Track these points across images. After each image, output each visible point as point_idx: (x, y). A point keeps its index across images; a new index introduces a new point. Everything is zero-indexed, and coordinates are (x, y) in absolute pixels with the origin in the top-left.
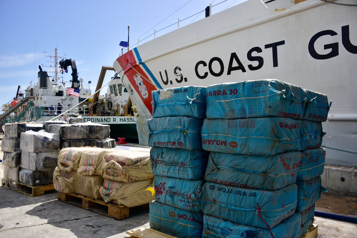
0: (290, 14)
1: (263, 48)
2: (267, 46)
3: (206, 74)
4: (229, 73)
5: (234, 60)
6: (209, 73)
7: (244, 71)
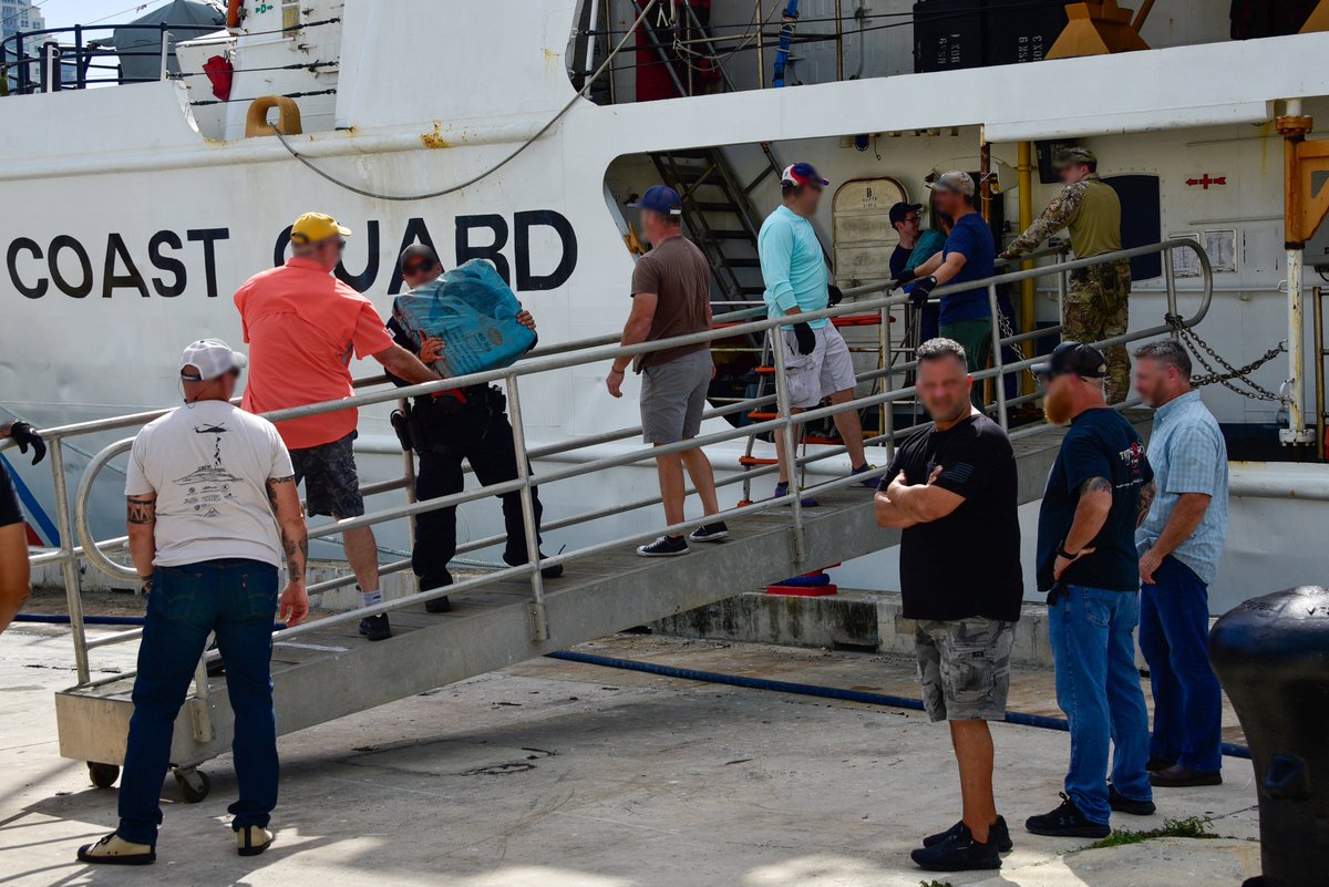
0: (234, 162)
1: (183, 237)
2: (193, 235)
3: (43, 285)
4: (107, 294)
5: (117, 255)
6: (51, 283)
7: (145, 293)
